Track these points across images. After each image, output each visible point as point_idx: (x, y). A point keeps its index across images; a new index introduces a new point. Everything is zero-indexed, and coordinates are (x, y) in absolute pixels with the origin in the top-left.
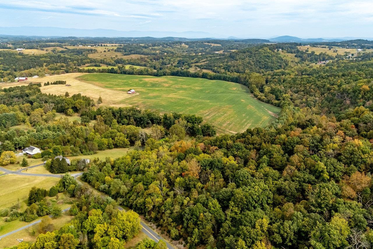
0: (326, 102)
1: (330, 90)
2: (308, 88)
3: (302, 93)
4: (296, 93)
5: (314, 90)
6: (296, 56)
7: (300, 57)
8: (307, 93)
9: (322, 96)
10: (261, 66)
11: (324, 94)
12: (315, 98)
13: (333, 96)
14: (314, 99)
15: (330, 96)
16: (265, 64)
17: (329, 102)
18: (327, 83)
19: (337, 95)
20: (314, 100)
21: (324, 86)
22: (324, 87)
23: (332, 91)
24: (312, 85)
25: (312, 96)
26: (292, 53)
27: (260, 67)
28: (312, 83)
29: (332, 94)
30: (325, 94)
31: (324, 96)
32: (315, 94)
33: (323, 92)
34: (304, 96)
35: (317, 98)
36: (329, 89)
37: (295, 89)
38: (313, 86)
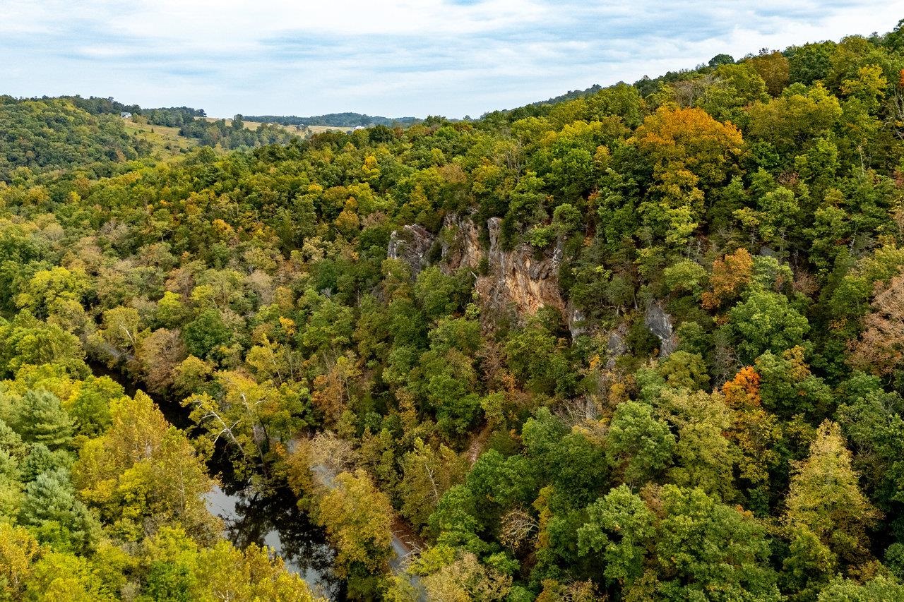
0: (328, 303)
1: (330, 217)
2: (195, 215)
3: (162, 248)
4: (123, 256)
5: (234, 225)
6: (182, 134)
7: (196, 135)
8: (192, 248)
9: (287, 258)
10: (15, 154)
11: (299, 245)
12: (239, 276)
13: (362, 248)
14: (235, 284)
15: (347, 252)
16: (37, 144)
17: (351, 301)
18: (303, 177)
19: (401, 235)
20: (238, 294)
21: (294, 190)
22: (292, 196)
23: (347, 217)
24: (218, 195)
25: (225, 263)
26: (169, 125)
27: (14, 159)
28: (219, 185)
29: (350, 235)
30: (308, 245)
31: (306, 259)
32: (241, 250)
33: (292, 227)
34: (177, 266)
35: (260, 279)
36: (326, 211)
37: (123, 228)
38: (224, 200)
